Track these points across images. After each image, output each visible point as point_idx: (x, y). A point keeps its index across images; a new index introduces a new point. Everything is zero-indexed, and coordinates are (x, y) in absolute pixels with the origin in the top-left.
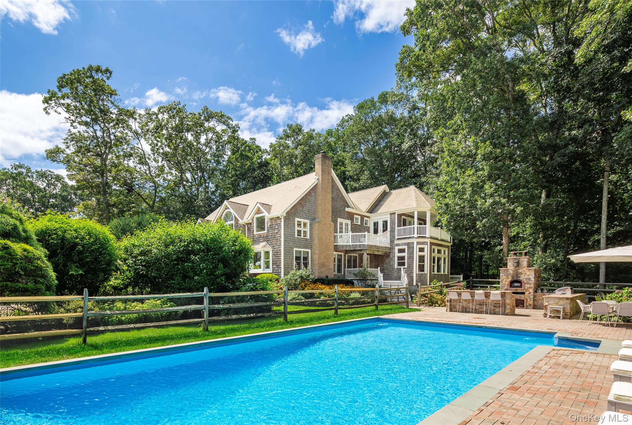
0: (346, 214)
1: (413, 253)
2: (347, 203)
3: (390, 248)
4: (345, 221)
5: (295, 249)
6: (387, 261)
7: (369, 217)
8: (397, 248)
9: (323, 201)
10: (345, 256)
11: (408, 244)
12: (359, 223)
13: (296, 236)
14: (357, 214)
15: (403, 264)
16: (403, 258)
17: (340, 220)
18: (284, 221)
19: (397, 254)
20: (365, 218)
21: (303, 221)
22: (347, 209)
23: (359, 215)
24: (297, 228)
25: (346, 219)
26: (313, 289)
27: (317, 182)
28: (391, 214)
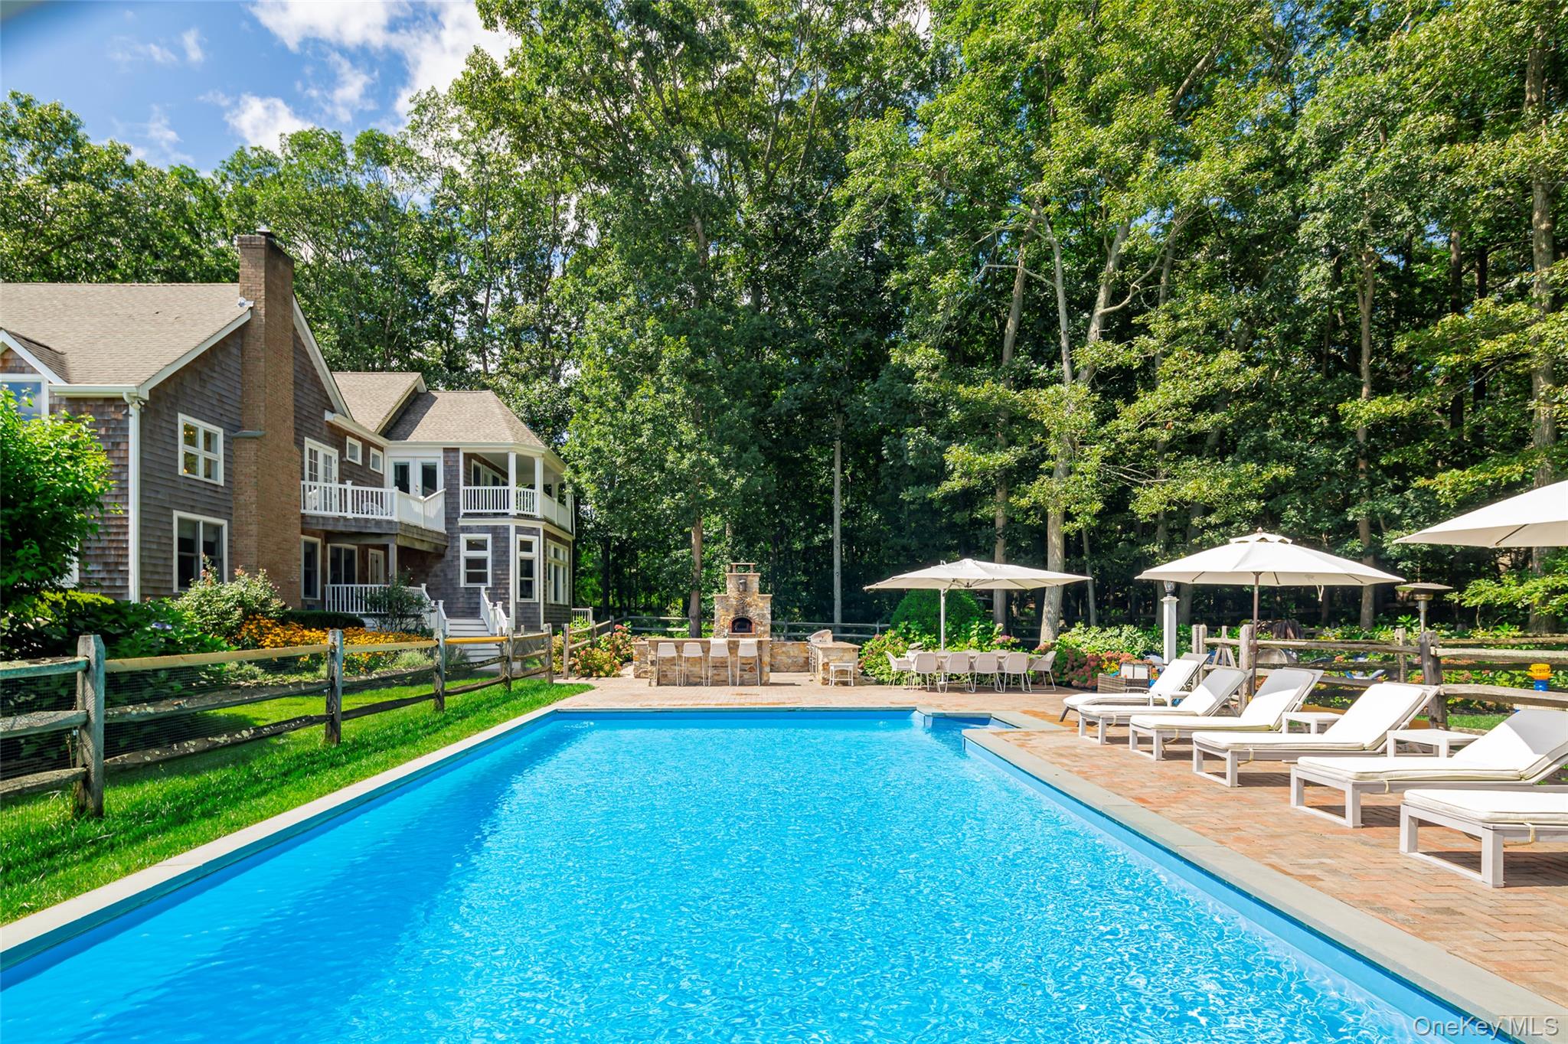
0: (326, 429)
1: (506, 552)
2: (328, 398)
3: (446, 536)
4: (324, 450)
5: (177, 514)
6: (437, 567)
7: (381, 449)
8: (463, 538)
9: (270, 379)
10: (324, 548)
11: (493, 530)
12: (359, 462)
13: (182, 471)
14: (353, 436)
15: (482, 578)
16: (482, 563)
17: (309, 443)
18: (142, 416)
19: (464, 553)
20: (373, 451)
21: (202, 426)
22: (329, 417)
23: (359, 438)
24: (182, 448)
25: (325, 442)
26: (287, 643)
27: (248, 317)
28: (446, 450)
